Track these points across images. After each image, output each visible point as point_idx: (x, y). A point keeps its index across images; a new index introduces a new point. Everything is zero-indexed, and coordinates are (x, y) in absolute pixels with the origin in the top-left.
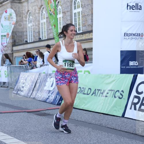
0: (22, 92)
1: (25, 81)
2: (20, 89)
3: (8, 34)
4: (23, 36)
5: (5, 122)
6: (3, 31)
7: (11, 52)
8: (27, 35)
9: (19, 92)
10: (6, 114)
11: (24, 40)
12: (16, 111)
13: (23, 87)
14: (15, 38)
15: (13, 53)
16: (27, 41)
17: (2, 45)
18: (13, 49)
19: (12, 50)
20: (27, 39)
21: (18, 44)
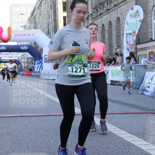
0: (147, 93)
1: (151, 80)
2: (145, 89)
3: (134, 32)
4: (147, 33)
5: (132, 123)
6: (128, 28)
7: (135, 51)
8: (152, 32)
9: (144, 92)
10: (133, 115)
11: (148, 38)
12: (142, 111)
13: (149, 87)
14: (139, 36)
15: (137, 51)
16: (152, 39)
17: (128, 44)
18: (136, 47)
19: (136, 49)
20: (152, 36)
21: (142, 42)
